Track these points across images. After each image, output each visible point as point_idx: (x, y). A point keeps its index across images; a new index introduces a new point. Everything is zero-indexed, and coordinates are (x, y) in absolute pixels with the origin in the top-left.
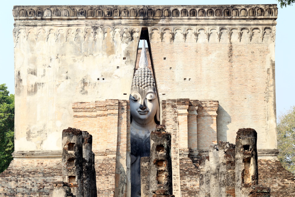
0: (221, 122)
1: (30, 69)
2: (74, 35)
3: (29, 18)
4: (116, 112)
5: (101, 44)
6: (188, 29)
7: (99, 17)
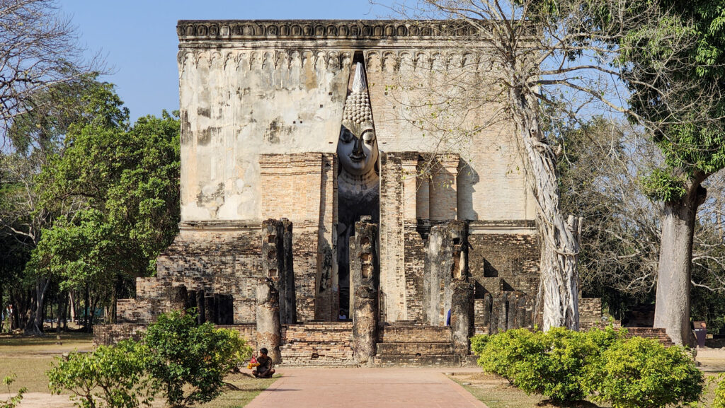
0: (464, 183)
1: (201, 109)
2: (261, 62)
3: (200, 37)
4: (319, 169)
5: (298, 74)
6: (419, 54)
7: (296, 37)
